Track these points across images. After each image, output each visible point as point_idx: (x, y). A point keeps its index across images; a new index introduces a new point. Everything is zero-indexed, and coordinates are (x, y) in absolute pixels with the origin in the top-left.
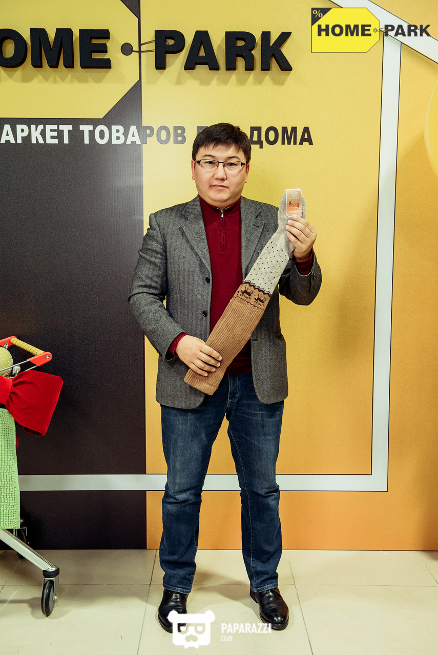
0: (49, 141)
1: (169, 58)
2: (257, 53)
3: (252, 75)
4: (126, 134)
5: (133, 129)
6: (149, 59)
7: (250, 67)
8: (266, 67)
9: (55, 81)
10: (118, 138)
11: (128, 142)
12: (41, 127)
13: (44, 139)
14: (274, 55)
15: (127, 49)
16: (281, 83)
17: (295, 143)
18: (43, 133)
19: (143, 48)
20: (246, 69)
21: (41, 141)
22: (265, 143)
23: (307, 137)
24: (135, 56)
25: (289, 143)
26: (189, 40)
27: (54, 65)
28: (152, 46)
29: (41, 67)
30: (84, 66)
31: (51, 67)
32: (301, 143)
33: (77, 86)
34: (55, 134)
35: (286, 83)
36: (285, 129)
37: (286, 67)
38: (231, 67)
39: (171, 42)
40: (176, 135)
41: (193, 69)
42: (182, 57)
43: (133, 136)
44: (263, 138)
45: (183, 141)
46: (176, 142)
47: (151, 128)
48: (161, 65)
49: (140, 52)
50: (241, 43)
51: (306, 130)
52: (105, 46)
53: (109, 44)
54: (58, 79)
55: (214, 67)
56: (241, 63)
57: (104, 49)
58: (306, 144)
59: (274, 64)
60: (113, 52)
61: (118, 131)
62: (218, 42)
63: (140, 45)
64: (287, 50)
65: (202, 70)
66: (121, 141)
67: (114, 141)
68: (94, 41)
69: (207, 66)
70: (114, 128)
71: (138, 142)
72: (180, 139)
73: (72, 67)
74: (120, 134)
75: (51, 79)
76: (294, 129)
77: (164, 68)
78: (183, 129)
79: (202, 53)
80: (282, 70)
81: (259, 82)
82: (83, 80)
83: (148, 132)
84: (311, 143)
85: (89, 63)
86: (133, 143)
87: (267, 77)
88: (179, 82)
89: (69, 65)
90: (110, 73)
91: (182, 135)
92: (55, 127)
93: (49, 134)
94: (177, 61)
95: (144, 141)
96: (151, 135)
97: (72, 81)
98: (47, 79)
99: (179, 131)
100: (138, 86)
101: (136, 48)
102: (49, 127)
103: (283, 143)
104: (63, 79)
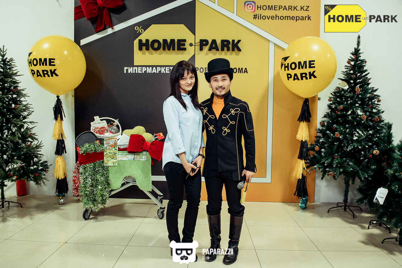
0: (167, 72)
1: (204, 47)
2: (230, 46)
3: (229, 53)
6: (198, 48)
7: (228, 50)
8: (233, 50)
9: (169, 54)
12: (164, 68)
13: (165, 72)
14: (236, 46)
15: (191, 45)
16: (238, 55)
17: (242, 73)
18: (165, 70)
19: (196, 44)
20: (227, 50)
21: (164, 72)
23: (246, 71)
24: (193, 47)
25: (240, 73)
26: (210, 42)
27: (169, 49)
28: (199, 44)
29: (165, 50)
30: (178, 50)
31: (168, 50)
32: (244, 73)
33: (176, 55)
34: (169, 70)
35: (240, 55)
36: (239, 69)
37: (239, 50)
38: (223, 50)
39: (204, 43)
40: (205, 70)
41: (211, 50)
42: (208, 47)
47: (198, 68)
48: (201, 49)
49: (195, 45)
50: (225, 43)
51: (246, 69)
52: (185, 44)
53: (186, 43)
54: (170, 53)
55: (217, 50)
56: (225, 49)
57: (184, 45)
58: (246, 73)
59: (236, 49)
60: (187, 46)
62: (219, 42)
63: (195, 43)
64: (239, 45)
65: (214, 51)
68: (181, 43)
69: (215, 50)
73: (175, 50)
75: (168, 54)
76: (242, 69)
77: (202, 50)
79: (214, 46)
80: (238, 51)
81: (231, 54)
82: (177, 54)
83: (197, 69)
84: (247, 73)
85: (179, 49)
87: (234, 53)
88: (207, 54)
89: (174, 49)
90: (186, 52)
92: (169, 68)
93: (167, 70)
94: (206, 48)
97: (174, 54)
98: (167, 54)
100: (194, 56)
101: (194, 44)
102: (167, 68)
103: (239, 73)
104: (172, 54)
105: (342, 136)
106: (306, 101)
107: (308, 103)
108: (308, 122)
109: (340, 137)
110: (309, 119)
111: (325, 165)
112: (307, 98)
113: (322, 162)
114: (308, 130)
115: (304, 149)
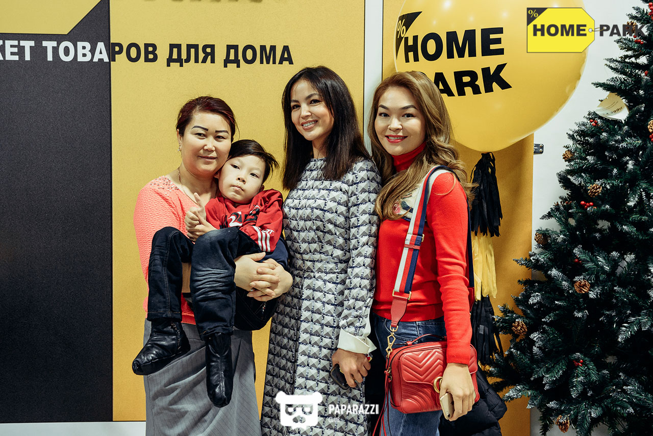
0: (9, 57)
4: (93, 51)
5: (101, 46)
10: (84, 55)
11: (96, 60)
13: (4, 55)
17: (274, 63)
18: (2, 49)
22: (242, 62)
23: (287, 56)
25: (268, 62)
32: (281, 63)
34: (15, 50)
35: (264, 0)
36: (263, 48)
40: (147, 53)
43: (101, 53)
44: (240, 57)
45: (155, 59)
46: (147, 60)
47: (120, 45)
51: (286, 48)
58: (286, 63)
61: (84, 48)
66: (88, 58)
67: (80, 59)
70: (80, 44)
71: (106, 60)
72: (151, 56)
74: (87, 51)
76: (273, 48)
78: (154, 46)
83: (117, 49)
84: (291, 63)
86: (101, 60)
91: (153, 52)
92: (15, 43)
93: (8, 50)
95: (112, 58)
96: (120, 52)
99: (150, 49)
100: (106, 1)
102: (8, 43)
103: (262, 62)
105: (598, 290)
106: (486, 162)
107: (490, 170)
108: (492, 236)
109: (592, 295)
110: (495, 224)
111: (547, 388)
112: (488, 154)
113: (535, 379)
114: (492, 260)
115: (482, 327)
